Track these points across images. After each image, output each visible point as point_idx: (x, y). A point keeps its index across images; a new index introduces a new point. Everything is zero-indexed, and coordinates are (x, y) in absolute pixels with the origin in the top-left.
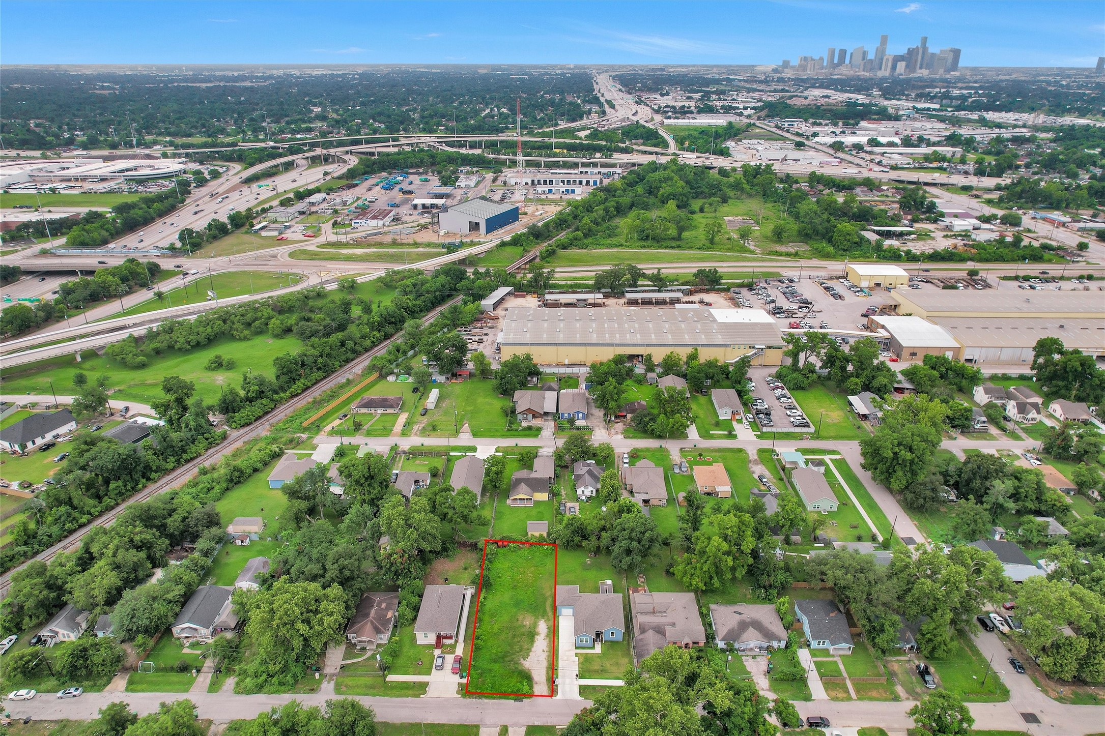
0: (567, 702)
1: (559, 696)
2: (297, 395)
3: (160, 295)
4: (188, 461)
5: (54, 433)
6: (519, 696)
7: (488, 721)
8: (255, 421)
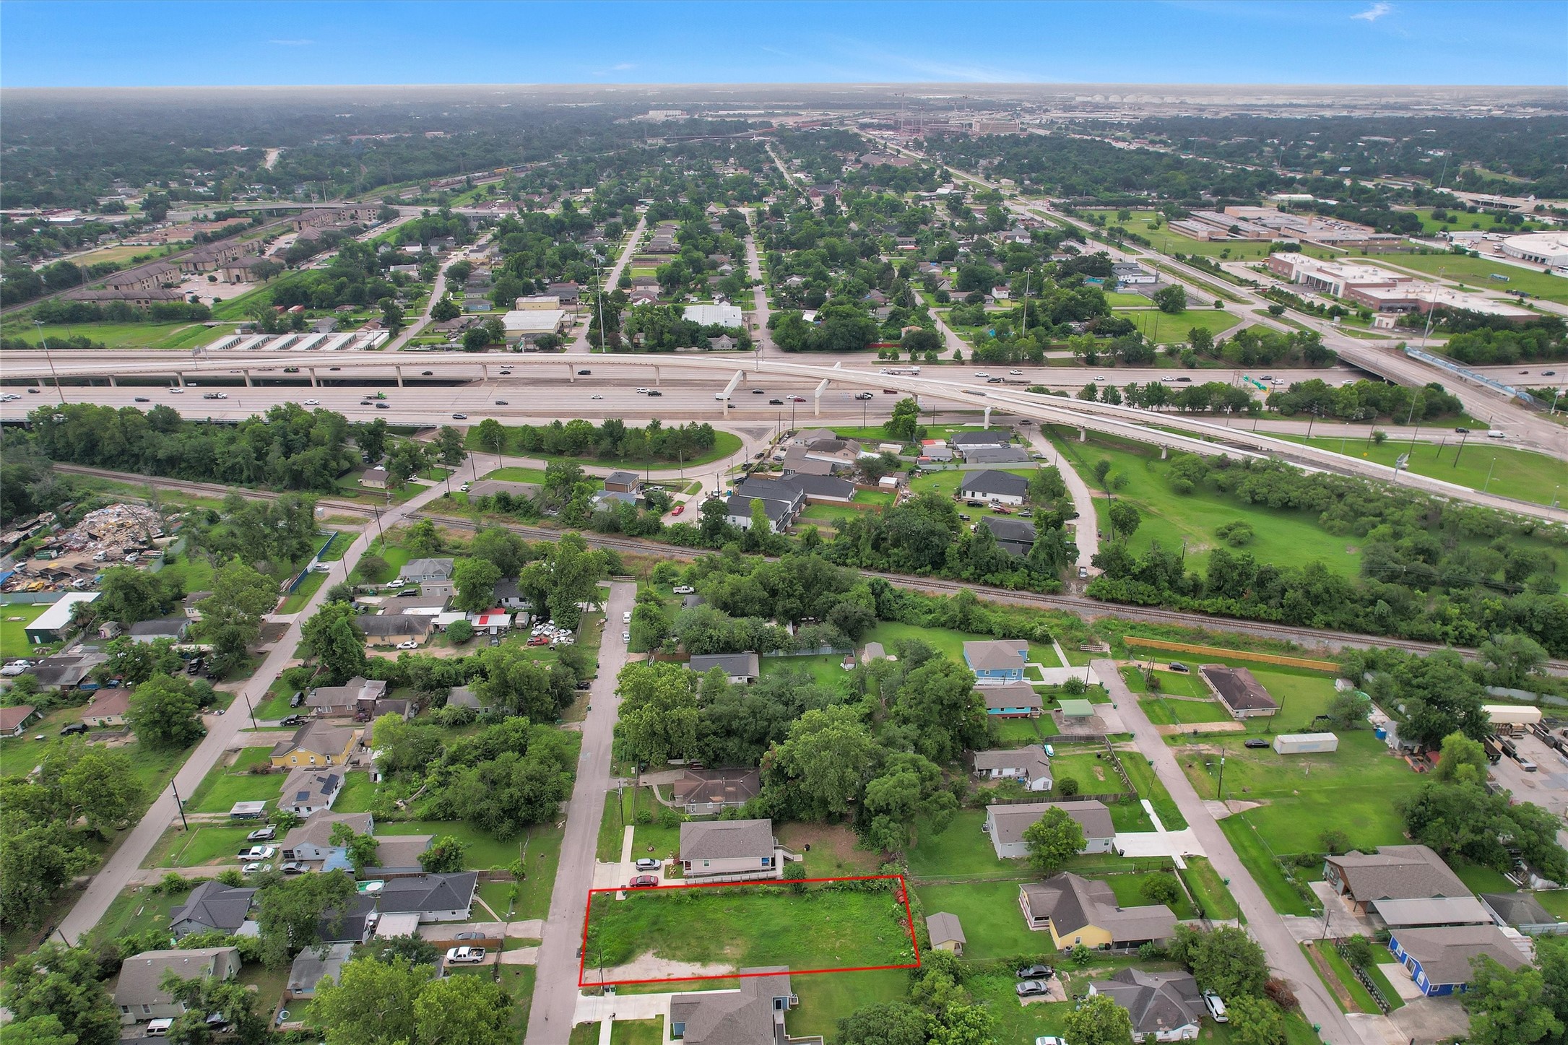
0: (571, 1008)
1: (581, 998)
2: (1205, 613)
3: (1379, 439)
4: (986, 583)
5: (996, 496)
6: (587, 956)
7: (549, 927)
8: (1108, 601)
